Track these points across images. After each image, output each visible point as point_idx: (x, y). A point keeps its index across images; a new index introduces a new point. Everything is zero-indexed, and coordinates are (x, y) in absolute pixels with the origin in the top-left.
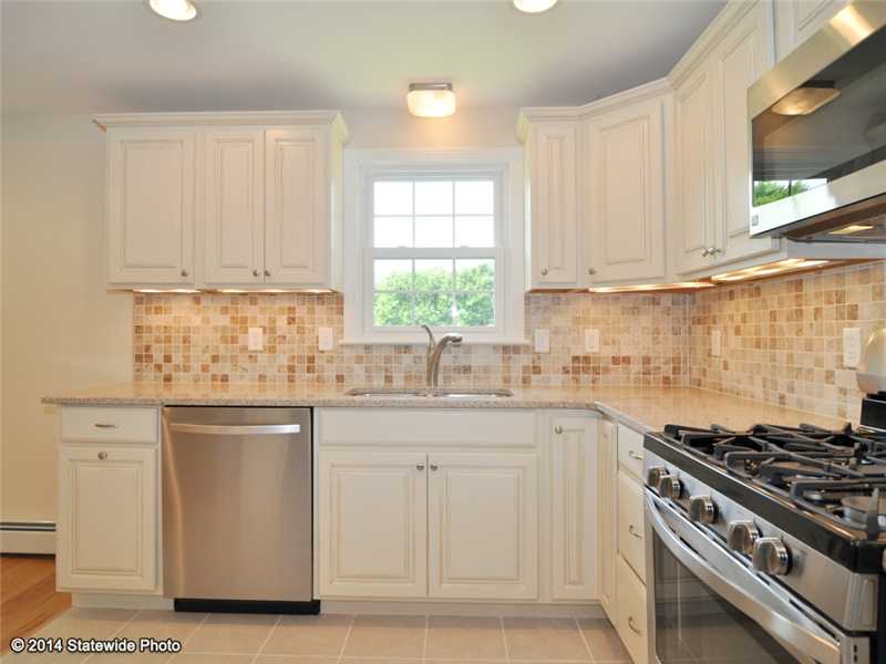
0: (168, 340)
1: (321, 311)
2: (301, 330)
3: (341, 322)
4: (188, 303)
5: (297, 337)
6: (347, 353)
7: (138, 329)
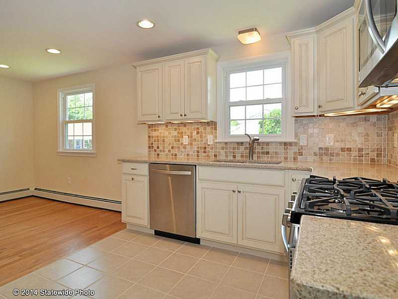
0: (158, 140)
1: (208, 129)
2: (201, 137)
3: (216, 133)
4: (164, 127)
5: (200, 139)
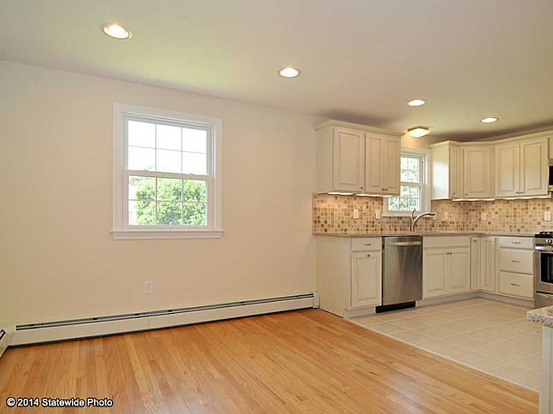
0: (326, 214)
1: (376, 203)
2: (370, 211)
3: (382, 208)
4: (333, 199)
6: (385, 220)
7: (315, 209)
